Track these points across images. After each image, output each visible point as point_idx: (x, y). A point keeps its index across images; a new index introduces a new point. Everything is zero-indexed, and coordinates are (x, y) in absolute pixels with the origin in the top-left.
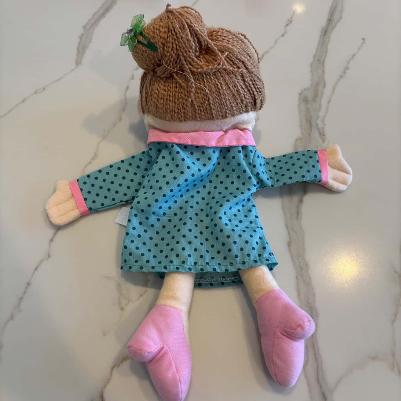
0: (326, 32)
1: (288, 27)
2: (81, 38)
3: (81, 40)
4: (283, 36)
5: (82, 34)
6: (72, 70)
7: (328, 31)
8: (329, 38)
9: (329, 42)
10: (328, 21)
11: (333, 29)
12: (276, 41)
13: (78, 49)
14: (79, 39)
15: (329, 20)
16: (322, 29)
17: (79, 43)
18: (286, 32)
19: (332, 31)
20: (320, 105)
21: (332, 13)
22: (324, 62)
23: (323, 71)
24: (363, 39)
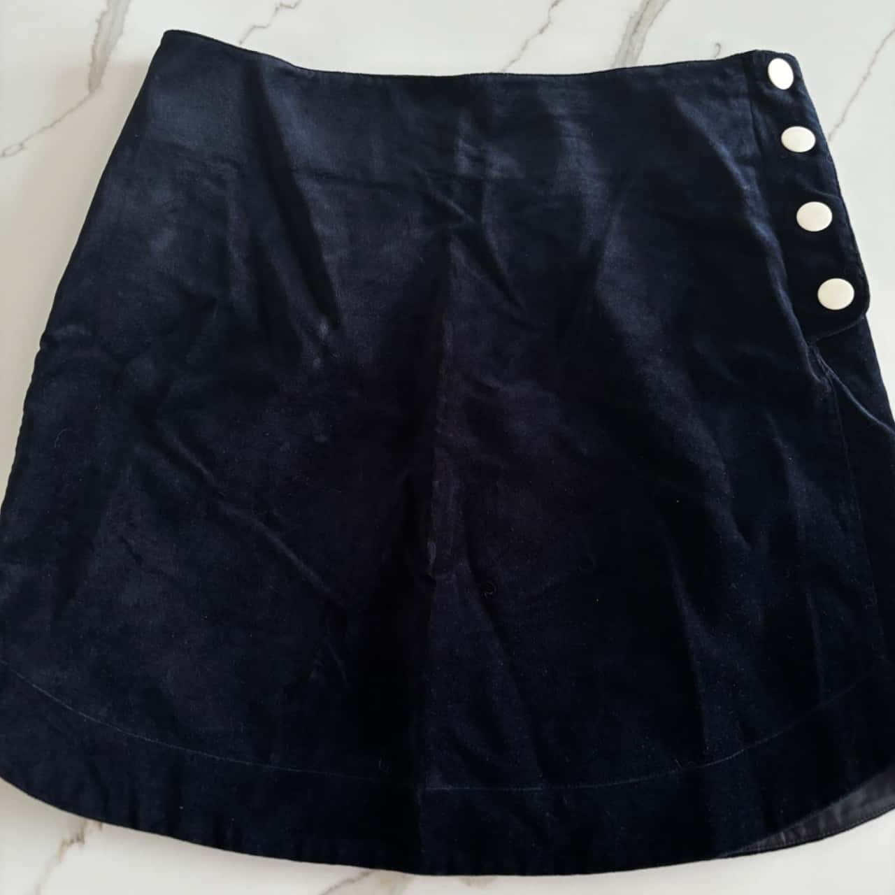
0: (638, 23)
1: (555, 8)
2: (100, 22)
3: (100, 27)
4: (542, 31)
5: (104, 14)
6: (81, 103)
7: (642, 22)
8: (644, 39)
9: (642, 48)
11: (655, 16)
12: (526, 43)
13: (93, 50)
14: (95, 26)
16: (631, 18)
17: (97, 35)
18: (549, 22)
19: (651, 23)
24: (719, 45)
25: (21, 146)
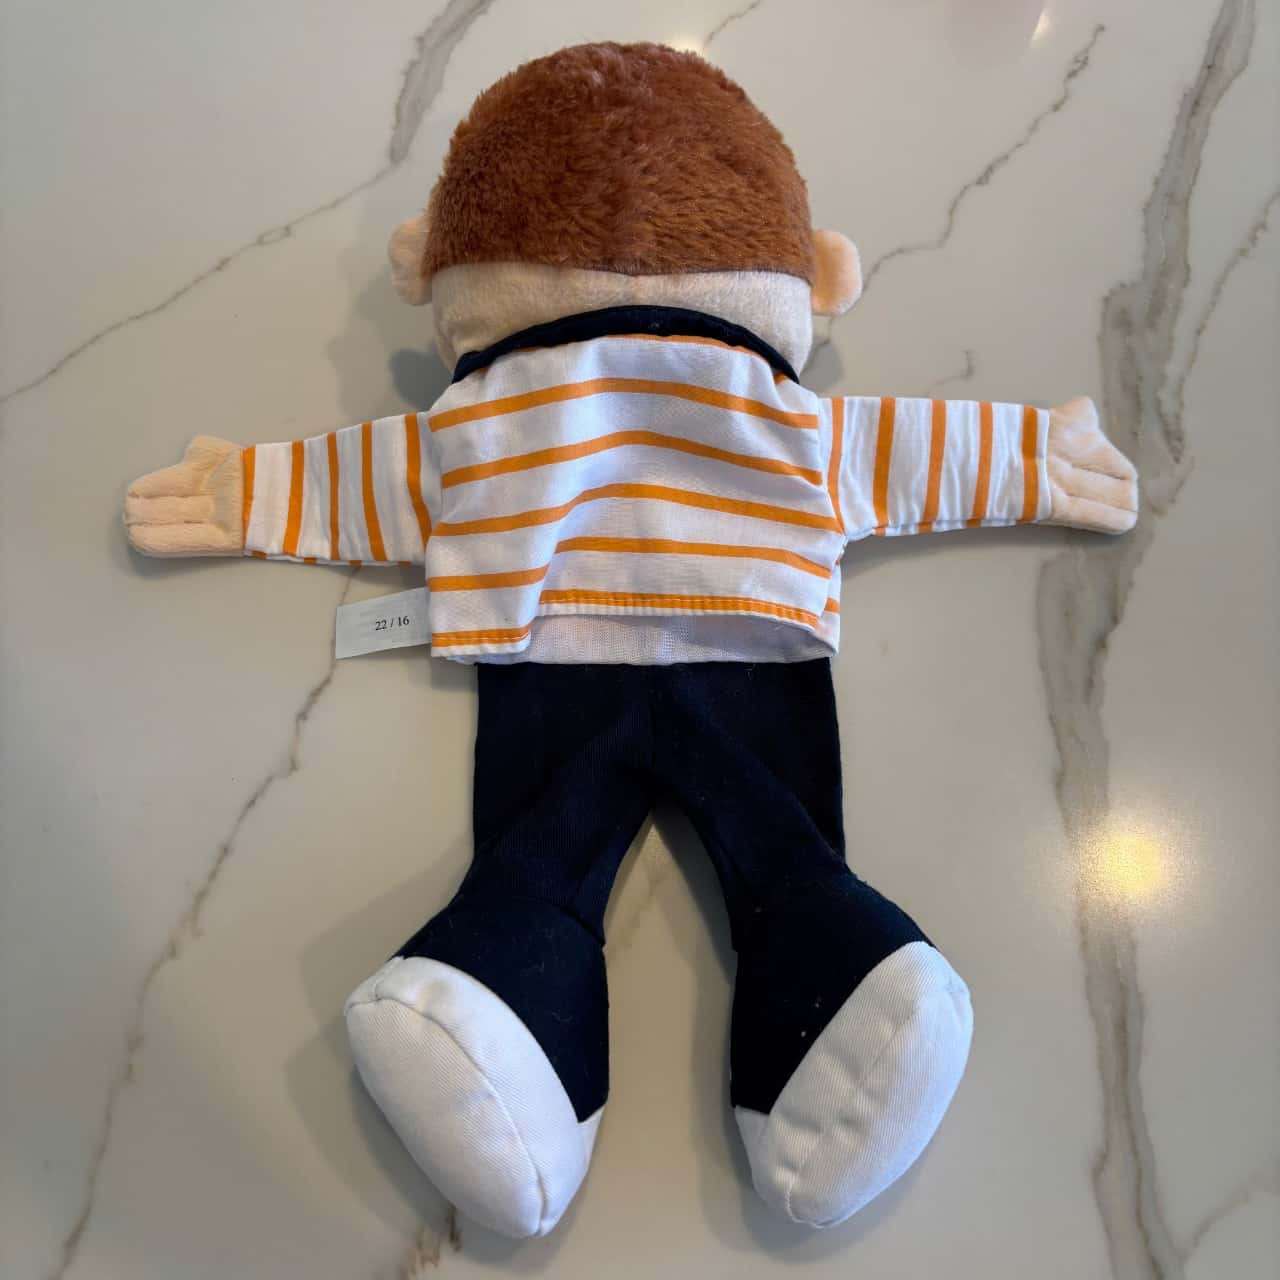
0: (1196, 103)
1: (1073, 79)
2: (408, 74)
3: (407, 81)
4: (1056, 108)
5: (413, 64)
6: (380, 177)
7: (1203, 102)
8: (1207, 123)
9: (1206, 135)
10: (1206, 71)
11: (1220, 95)
13: (398, 109)
14: (402, 78)
15: (1209, 67)
16: (1185, 95)
17: (403, 91)
18: (1066, 97)
19: (1216, 102)
20: (1171, 339)
21: (1218, 44)
22: (1187, 201)
23: (1185, 231)
25: (288, 230)
